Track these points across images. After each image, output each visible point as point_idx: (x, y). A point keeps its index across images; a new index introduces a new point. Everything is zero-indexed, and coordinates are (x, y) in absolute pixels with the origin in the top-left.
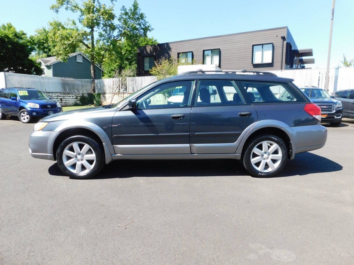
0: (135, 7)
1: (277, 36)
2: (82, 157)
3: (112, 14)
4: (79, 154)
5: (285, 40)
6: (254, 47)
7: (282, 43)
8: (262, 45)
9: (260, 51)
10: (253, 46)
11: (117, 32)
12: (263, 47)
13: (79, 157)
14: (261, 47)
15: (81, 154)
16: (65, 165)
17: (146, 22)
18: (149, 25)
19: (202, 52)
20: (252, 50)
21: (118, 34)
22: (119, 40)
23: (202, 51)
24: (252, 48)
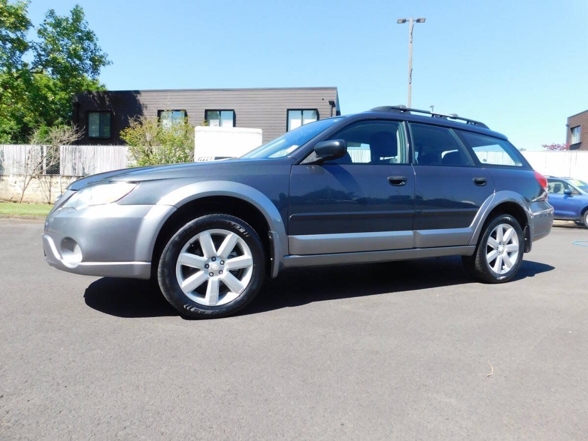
0: (77, 15)
1: (323, 99)
2: (221, 264)
3: (23, 17)
4: (214, 259)
5: (335, 106)
6: (290, 112)
7: (329, 110)
8: (302, 110)
9: (299, 119)
10: (288, 110)
11: (35, 56)
12: (302, 114)
13: (213, 265)
14: (300, 114)
15: (217, 259)
16: (183, 290)
17: (98, 47)
18: (103, 55)
19: (204, 114)
20: (286, 116)
21: (36, 60)
22: (37, 73)
23: (204, 111)
24: (286, 113)
